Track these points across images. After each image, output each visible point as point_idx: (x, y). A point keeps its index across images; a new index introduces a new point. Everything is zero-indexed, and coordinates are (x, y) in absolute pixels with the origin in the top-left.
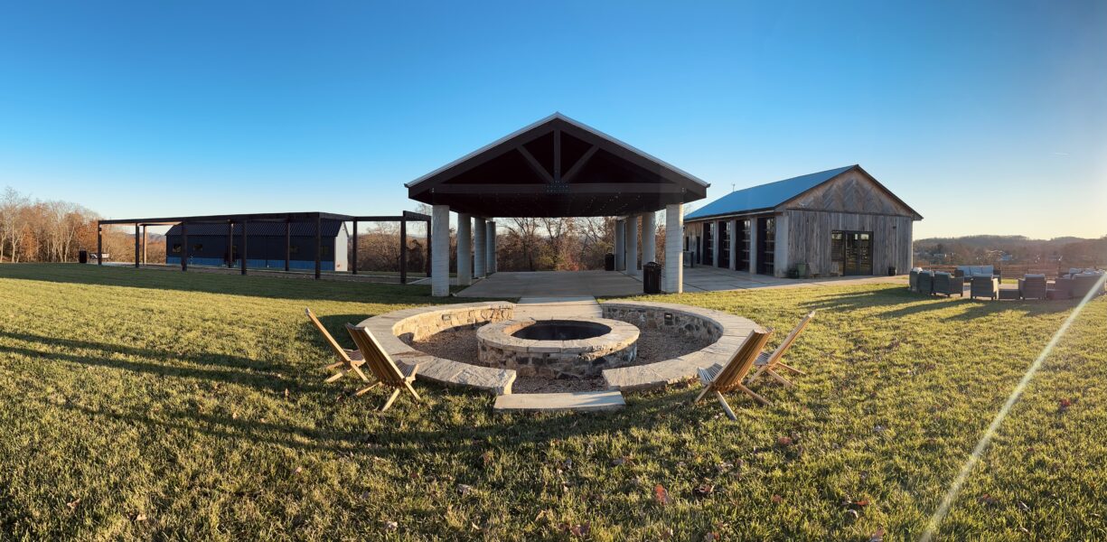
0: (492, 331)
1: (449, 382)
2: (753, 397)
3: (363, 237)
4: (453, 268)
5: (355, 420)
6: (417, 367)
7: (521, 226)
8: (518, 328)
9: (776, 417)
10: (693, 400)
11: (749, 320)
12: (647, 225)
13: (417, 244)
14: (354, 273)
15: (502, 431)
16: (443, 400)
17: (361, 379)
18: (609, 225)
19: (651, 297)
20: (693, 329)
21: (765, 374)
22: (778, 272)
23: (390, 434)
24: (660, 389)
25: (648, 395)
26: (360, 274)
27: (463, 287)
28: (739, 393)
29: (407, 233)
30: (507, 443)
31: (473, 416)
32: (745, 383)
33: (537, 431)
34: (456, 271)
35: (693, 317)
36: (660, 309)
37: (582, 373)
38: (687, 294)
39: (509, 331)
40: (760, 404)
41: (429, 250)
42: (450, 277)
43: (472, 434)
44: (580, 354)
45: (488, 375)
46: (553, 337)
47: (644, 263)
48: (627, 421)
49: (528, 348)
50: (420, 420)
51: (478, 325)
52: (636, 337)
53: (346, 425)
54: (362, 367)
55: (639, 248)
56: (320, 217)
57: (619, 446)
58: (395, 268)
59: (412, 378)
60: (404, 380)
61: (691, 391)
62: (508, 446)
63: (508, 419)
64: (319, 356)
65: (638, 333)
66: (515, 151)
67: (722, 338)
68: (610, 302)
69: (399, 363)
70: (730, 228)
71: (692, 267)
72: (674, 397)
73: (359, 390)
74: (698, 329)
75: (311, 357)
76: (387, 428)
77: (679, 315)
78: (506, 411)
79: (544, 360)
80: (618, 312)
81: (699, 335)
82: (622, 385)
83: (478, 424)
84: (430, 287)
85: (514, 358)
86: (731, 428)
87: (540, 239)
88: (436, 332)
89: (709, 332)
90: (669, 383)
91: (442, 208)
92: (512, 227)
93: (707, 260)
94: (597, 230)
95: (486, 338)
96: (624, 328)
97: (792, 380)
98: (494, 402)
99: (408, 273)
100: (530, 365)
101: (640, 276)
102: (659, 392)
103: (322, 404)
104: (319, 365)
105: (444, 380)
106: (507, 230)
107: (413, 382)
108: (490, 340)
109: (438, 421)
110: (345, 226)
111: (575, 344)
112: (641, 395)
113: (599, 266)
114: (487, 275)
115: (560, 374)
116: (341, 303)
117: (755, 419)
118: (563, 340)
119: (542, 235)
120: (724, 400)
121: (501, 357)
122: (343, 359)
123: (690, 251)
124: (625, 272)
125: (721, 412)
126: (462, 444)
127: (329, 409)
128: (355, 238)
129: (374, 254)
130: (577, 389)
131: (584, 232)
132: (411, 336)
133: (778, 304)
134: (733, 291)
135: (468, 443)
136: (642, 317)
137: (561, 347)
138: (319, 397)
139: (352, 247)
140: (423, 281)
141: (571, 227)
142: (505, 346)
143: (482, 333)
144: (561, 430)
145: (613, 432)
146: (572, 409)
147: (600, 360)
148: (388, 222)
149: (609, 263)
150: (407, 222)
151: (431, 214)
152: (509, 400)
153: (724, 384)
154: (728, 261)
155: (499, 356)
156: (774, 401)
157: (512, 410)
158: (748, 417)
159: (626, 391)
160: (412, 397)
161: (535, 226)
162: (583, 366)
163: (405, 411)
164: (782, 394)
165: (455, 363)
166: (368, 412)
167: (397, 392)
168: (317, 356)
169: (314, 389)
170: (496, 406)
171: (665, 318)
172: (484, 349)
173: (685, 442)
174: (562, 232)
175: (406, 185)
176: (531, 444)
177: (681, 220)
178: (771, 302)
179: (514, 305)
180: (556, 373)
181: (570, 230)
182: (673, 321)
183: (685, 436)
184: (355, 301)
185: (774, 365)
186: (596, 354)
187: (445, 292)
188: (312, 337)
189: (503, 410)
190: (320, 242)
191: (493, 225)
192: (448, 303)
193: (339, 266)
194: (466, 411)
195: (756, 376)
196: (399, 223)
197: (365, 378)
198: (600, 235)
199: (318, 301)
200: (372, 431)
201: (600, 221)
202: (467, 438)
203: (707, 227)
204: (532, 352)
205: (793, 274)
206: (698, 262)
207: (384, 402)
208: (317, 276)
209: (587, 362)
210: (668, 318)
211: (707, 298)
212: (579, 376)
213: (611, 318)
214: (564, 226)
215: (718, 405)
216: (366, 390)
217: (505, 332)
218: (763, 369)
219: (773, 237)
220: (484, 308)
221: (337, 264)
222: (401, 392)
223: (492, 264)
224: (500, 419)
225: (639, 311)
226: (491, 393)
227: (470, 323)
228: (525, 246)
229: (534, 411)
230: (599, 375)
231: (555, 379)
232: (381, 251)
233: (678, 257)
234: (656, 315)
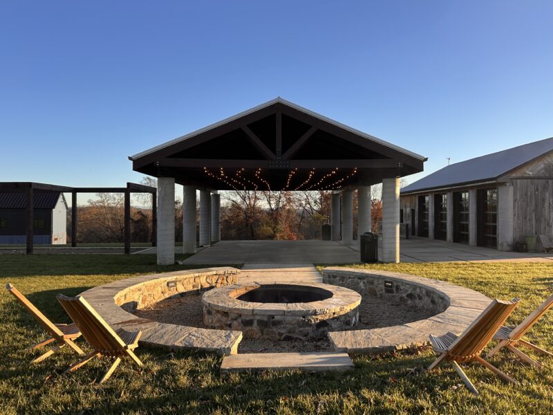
0: (217, 295)
1: (174, 346)
2: (495, 372)
3: (83, 209)
4: (178, 238)
5: (67, 398)
6: (140, 333)
7: (244, 198)
8: (243, 292)
9: (526, 398)
10: (425, 368)
11: (478, 293)
12: (363, 197)
13: (142, 215)
14: (74, 245)
15: (229, 390)
16: (168, 364)
17: (76, 353)
18: (324, 199)
19: (368, 266)
20: (415, 298)
21: (506, 350)
22: (502, 244)
23: (109, 405)
24: (389, 353)
25: (376, 359)
26: (79, 247)
27: (189, 255)
28: (477, 366)
29: (131, 205)
30: (234, 402)
31: (199, 378)
32: (483, 356)
33: (266, 390)
34: (182, 241)
35: (415, 286)
36: (380, 277)
37: (306, 336)
38: (404, 265)
39: (234, 294)
40: (505, 382)
41: (155, 221)
42: (176, 245)
43: (199, 395)
44: (304, 317)
45: (214, 337)
46: (277, 300)
47: (360, 233)
48: (356, 382)
49: (253, 310)
50: (144, 387)
51: (203, 290)
52: (358, 303)
53: (56, 405)
54: (78, 341)
55: (356, 220)
56: (33, 187)
57: (351, 406)
58: (119, 240)
59: (135, 345)
60: (126, 348)
61: (422, 359)
62: (236, 405)
63: (235, 378)
64: (26, 336)
65: (360, 298)
66: (240, 130)
67: (450, 309)
68: (329, 268)
69: (119, 332)
70: (447, 199)
71: (407, 238)
72: (405, 363)
73: (74, 365)
74: (420, 298)
75: (14, 339)
76: (106, 400)
77: (400, 284)
78: (233, 370)
79: (269, 322)
80: (338, 278)
81: (422, 304)
82: (349, 347)
83: (204, 384)
84: (155, 256)
85: (240, 320)
86: (474, 402)
87: (261, 211)
88: (161, 299)
89: (433, 302)
90: (398, 348)
91: (167, 181)
92: (234, 199)
93: (423, 233)
94: (313, 204)
95: (211, 302)
96: (344, 293)
97: (540, 361)
98: (221, 363)
99: (131, 244)
100: (255, 327)
101: (357, 246)
102: (387, 356)
103: (26, 388)
104: (25, 346)
105: (169, 344)
106: (231, 202)
107: (136, 349)
108: (216, 303)
109: (163, 385)
110: (64, 198)
111: (299, 307)
112: (369, 358)
113: (316, 237)
114: (212, 243)
115: (284, 336)
116: (56, 277)
117: (501, 396)
118: (287, 303)
119: (263, 207)
120: (462, 371)
121: (227, 320)
122: (55, 335)
123: (405, 222)
124: (342, 242)
125: (460, 383)
126: (188, 406)
127: (35, 392)
128: (74, 211)
129: (97, 226)
130: (303, 350)
131: (301, 205)
132: (135, 304)
133: (507, 279)
134: (453, 262)
135: (194, 404)
136: (361, 284)
137: (285, 309)
138: (23, 381)
139: (71, 220)
140: (149, 250)
141: (289, 201)
142: (230, 309)
143: (207, 297)
144: (290, 388)
145: (343, 392)
146: (300, 368)
147: (323, 324)
148: (111, 194)
149: (327, 232)
150: (131, 194)
151: (156, 187)
152: (237, 360)
153: (461, 355)
154: (445, 233)
155: (224, 319)
156: (521, 381)
157: (239, 369)
158: (493, 393)
159: (354, 353)
160: (135, 365)
161: (256, 199)
162: (307, 328)
163: (126, 380)
164: (530, 374)
165: (180, 327)
166: (83, 387)
167: (118, 361)
168: (22, 337)
169: (17, 373)
170: (223, 366)
171: (386, 286)
172: (209, 313)
173: (422, 408)
174: (281, 205)
175: (130, 158)
176: (260, 402)
177: (398, 192)
178: (498, 276)
179: (239, 270)
180: (280, 334)
181: (289, 203)
182: (394, 289)
183: (422, 402)
184: (74, 274)
185: (516, 342)
186: (320, 317)
187: (170, 260)
188: (18, 317)
189: (229, 370)
190: (32, 214)
191: (217, 197)
192: (173, 270)
193: (56, 239)
194: (192, 373)
195: (495, 351)
196: (123, 195)
197: (80, 352)
198: (315, 208)
199: (28, 278)
200: (87, 406)
201: (316, 194)
202: (194, 399)
203: (422, 200)
204: (256, 314)
205: (520, 248)
206: (413, 234)
207: (103, 374)
208: (29, 250)
209: (311, 325)
210: (388, 286)
211: (425, 269)
212: (303, 338)
213: (331, 283)
214: (283, 199)
215: (455, 374)
216: (81, 365)
217: (230, 295)
218: (503, 344)
219: (495, 208)
220: (209, 273)
221: (54, 237)
222: (123, 361)
223: (217, 233)
224: (227, 379)
225: (359, 278)
226: (218, 354)
227: (195, 289)
228: (247, 217)
229: (261, 370)
230: (325, 338)
231: (280, 340)
232: (104, 223)
233: (395, 228)
234: (376, 283)
